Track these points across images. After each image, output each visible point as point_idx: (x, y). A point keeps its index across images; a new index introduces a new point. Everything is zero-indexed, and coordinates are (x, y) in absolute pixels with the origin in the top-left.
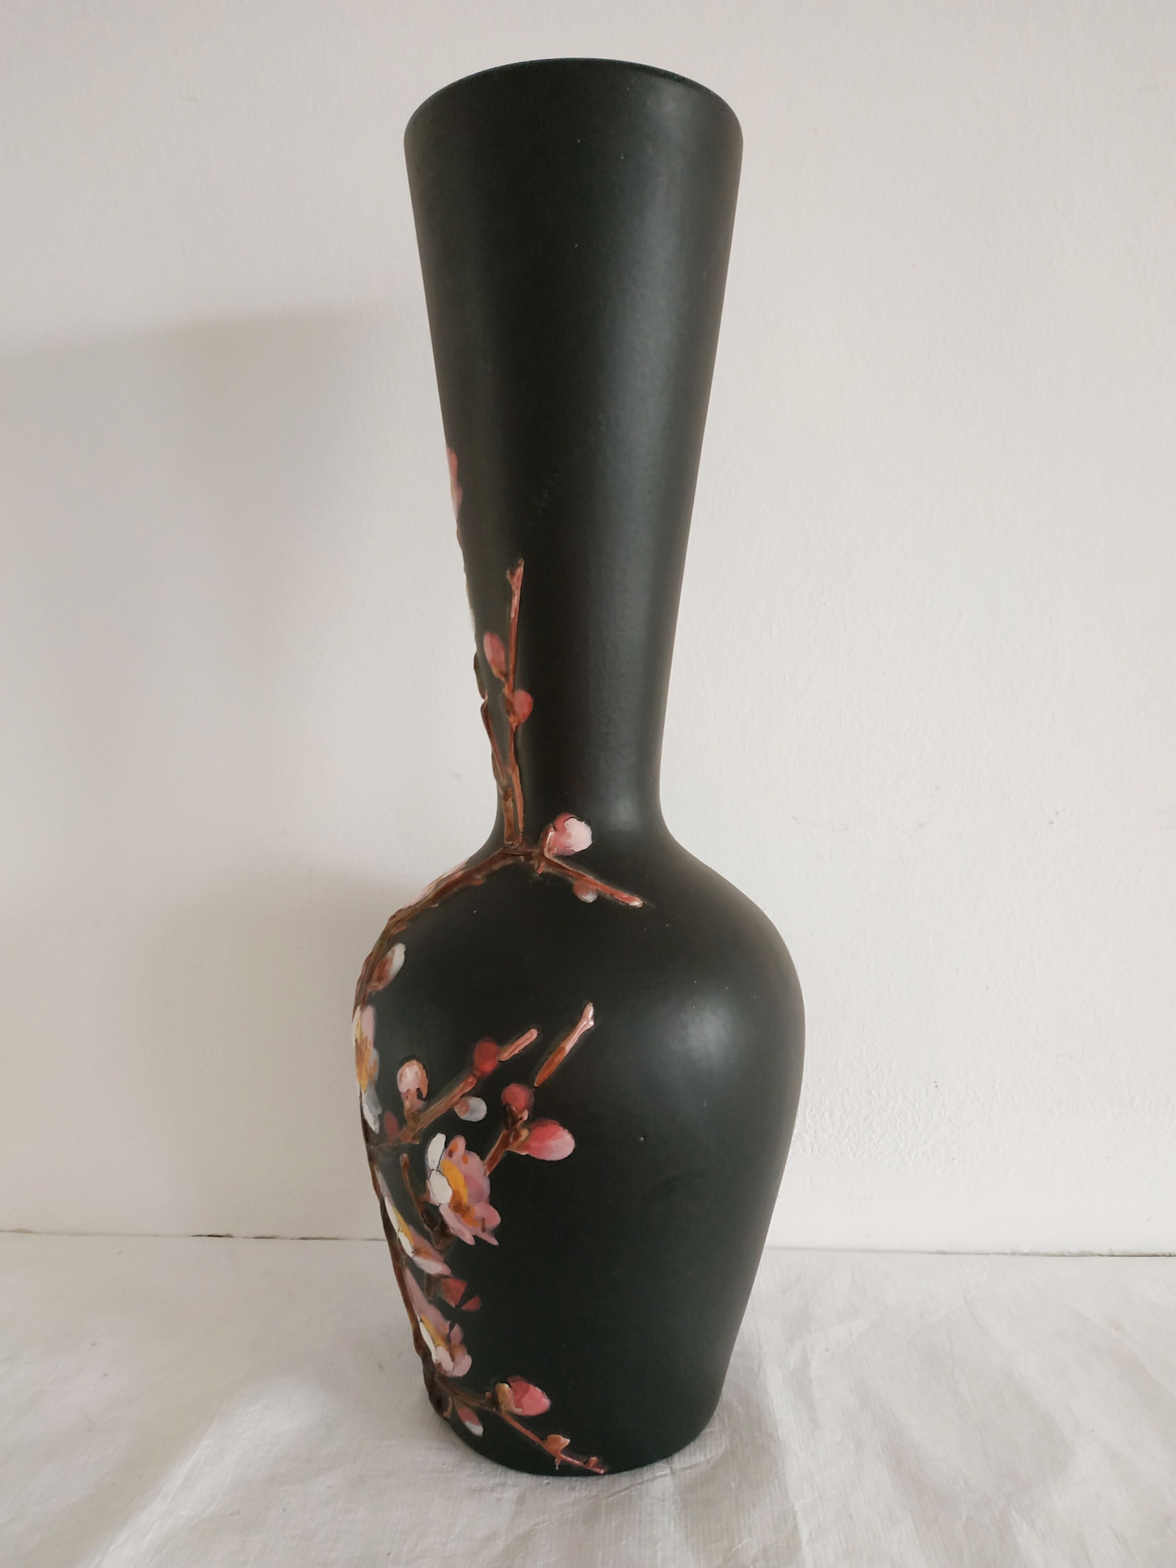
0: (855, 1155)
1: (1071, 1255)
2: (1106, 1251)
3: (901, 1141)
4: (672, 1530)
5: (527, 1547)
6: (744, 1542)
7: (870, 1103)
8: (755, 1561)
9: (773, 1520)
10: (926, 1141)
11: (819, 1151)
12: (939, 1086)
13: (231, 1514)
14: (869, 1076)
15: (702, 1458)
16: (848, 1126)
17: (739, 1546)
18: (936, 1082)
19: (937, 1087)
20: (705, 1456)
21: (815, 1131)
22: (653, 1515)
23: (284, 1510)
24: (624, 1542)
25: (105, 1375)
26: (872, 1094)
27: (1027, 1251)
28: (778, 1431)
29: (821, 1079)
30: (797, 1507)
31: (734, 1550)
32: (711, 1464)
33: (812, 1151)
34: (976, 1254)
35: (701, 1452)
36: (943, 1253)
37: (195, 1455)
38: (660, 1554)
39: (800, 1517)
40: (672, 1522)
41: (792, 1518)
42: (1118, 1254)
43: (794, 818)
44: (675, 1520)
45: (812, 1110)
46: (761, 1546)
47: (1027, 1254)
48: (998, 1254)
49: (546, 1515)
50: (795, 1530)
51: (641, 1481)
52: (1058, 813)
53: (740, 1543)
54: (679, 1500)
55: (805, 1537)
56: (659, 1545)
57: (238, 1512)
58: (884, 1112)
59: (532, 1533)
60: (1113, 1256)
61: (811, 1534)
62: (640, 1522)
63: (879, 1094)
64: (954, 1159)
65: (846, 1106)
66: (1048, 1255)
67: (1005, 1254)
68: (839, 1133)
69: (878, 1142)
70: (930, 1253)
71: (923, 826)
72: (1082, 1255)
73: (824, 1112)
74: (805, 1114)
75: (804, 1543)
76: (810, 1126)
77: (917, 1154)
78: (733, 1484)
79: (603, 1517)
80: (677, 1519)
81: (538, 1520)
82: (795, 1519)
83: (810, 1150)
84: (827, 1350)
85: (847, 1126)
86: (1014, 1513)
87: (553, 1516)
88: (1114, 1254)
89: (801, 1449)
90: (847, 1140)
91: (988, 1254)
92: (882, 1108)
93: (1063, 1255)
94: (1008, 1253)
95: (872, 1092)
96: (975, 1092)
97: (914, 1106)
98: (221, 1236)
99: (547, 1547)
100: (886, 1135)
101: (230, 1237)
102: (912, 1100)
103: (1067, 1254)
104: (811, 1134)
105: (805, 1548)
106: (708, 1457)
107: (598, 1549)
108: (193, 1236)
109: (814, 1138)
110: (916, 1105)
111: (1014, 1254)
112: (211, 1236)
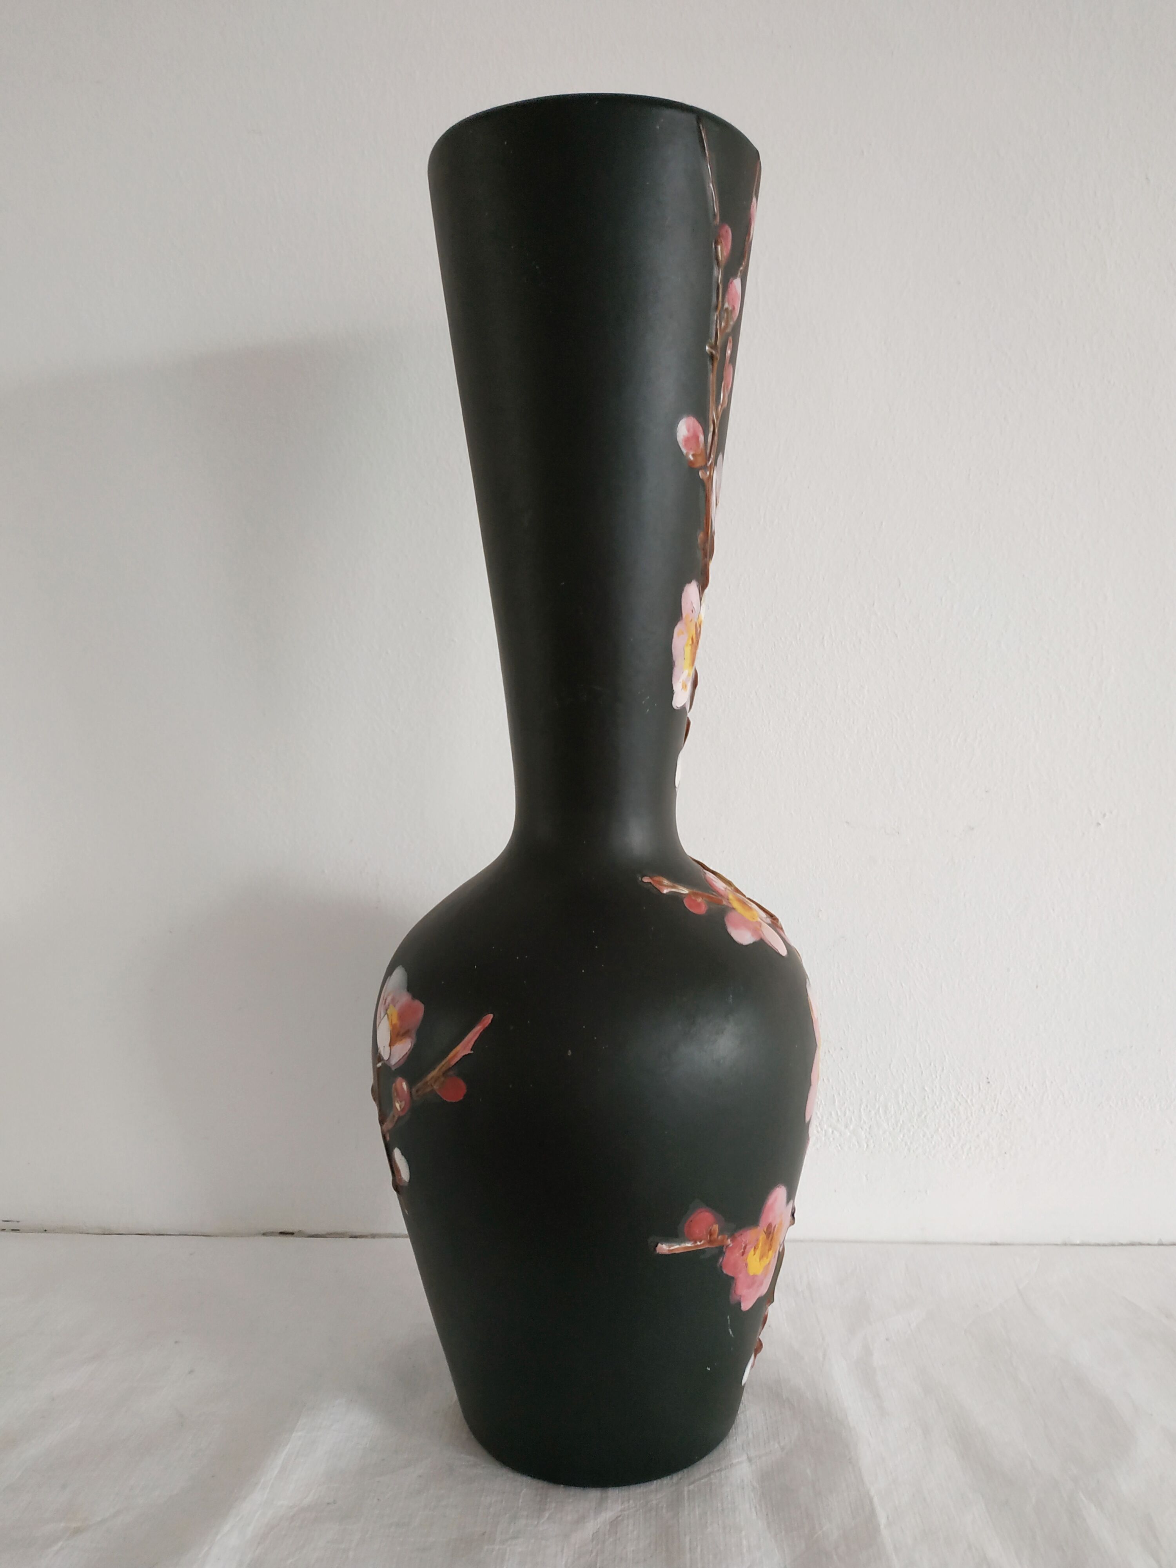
0: (909, 1150)
1: (1122, 1245)
3: (954, 1136)
4: (753, 1517)
5: (617, 1533)
6: (824, 1529)
7: (924, 1099)
8: (837, 1546)
9: (851, 1505)
10: (978, 1136)
11: (874, 1147)
12: (991, 1082)
13: (328, 1504)
14: (922, 1073)
15: (777, 1446)
16: (903, 1121)
17: (820, 1532)
18: (988, 1078)
19: (989, 1082)
20: (779, 1443)
21: (870, 1128)
22: (734, 1503)
23: (379, 1499)
24: (709, 1530)
26: (926, 1090)
27: (1078, 1242)
29: (875, 1076)
30: (873, 1492)
31: (816, 1535)
33: (868, 1145)
34: (1028, 1245)
36: (996, 1244)
37: (288, 1446)
38: (745, 1542)
39: (876, 1502)
40: (753, 1510)
41: (869, 1503)
42: (1167, 1244)
43: (847, 823)
44: (756, 1507)
45: (867, 1106)
46: (841, 1532)
47: (1078, 1245)
48: (1048, 1244)
49: (631, 1502)
50: (873, 1513)
51: (719, 1468)
52: (1104, 815)
53: (821, 1529)
54: (758, 1487)
55: (882, 1520)
56: (743, 1533)
57: (335, 1502)
58: (937, 1107)
59: (620, 1518)
60: (1163, 1245)
61: (888, 1518)
62: (723, 1510)
63: (933, 1091)
64: (1005, 1153)
65: (901, 1102)
66: (1099, 1245)
67: (1057, 1245)
68: (894, 1129)
69: (932, 1137)
70: (983, 1244)
71: (973, 828)
72: (1132, 1244)
73: (879, 1108)
74: (860, 1111)
75: (882, 1527)
76: (865, 1123)
77: (970, 1148)
78: (808, 1471)
79: (687, 1504)
80: (758, 1506)
81: (623, 1507)
82: (871, 1503)
83: (865, 1146)
84: (887, 1340)
85: (901, 1122)
86: (1082, 1496)
87: (638, 1503)
88: (1164, 1243)
89: (871, 1436)
90: (901, 1136)
91: (1040, 1245)
92: (936, 1104)
93: (1113, 1245)
94: (1059, 1243)
95: (926, 1088)
96: (1026, 1088)
97: (967, 1101)
98: (292, 1234)
99: (635, 1533)
100: (940, 1130)
101: (301, 1234)
102: (964, 1096)
103: (1116, 1244)
104: (866, 1129)
105: (885, 1532)
106: (782, 1444)
107: (685, 1535)
108: (264, 1234)
109: (869, 1133)
110: (969, 1101)
111: (1065, 1244)
112: (282, 1233)
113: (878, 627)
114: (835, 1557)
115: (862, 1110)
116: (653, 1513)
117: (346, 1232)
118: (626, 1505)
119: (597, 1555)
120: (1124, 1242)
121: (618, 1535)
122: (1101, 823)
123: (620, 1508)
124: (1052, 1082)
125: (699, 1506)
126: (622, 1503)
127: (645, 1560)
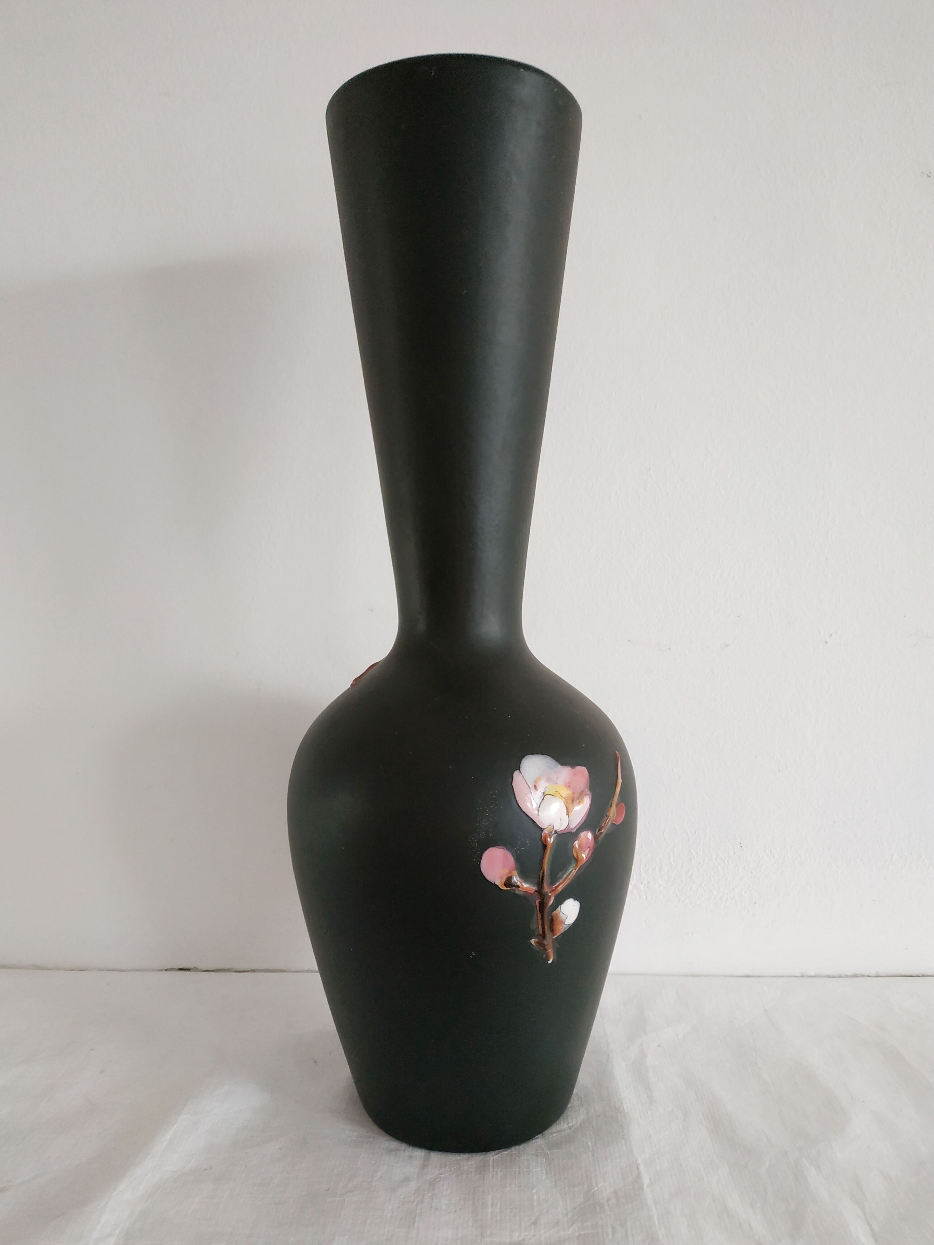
0: (679, 900)
1: (847, 976)
2: (873, 973)
3: (714, 890)
4: (544, 1178)
5: (434, 1190)
6: (599, 1186)
7: (691, 860)
8: (609, 1200)
9: (622, 1169)
10: (733, 889)
11: (652, 898)
12: (743, 847)
13: (206, 1169)
14: (689, 839)
15: (566, 1126)
17: (596, 1188)
18: (741, 844)
19: (741, 847)
20: (568, 1124)
22: (529, 1167)
23: (246, 1166)
24: (507, 1189)
25: (102, 1072)
26: (692, 853)
27: (813, 974)
28: (623, 1106)
30: (639, 1160)
31: (593, 1191)
32: (572, 1129)
33: (646, 897)
34: (773, 977)
35: (564, 1122)
36: (748, 976)
37: (175, 1126)
38: (535, 1197)
39: (642, 1168)
40: (544, 1171)
41: (636, 1168)
42: (883, 975)
44: (546, 1170)
45: (645, 865)
46: (613, 1189)
47: (813, 977)
48: (789, 976)
49: (447, 1168)
50: (639, 1177)
52: (831, 635)
53: (597, 1186)
55: (646, 1181)
56: (535, 1191)
57: (211, 1168)
58: (701, 867)
59: (437, 1180)
60: (878, 977)
61: (650, 1179)
62: (519, 1173)
63: (697, 853)
64: (755, 903)
65: (672, 863)
66: (829, 977)
67: (796, 977)
68: (667, 884)
69: (697, 890)
70: (739, 977)
71: (728, 646)
72: (855, 976)
74: (640, 869)
75: (645, 1186)
76: (644, 879)
77: (727, 899)
78: (590, 1143)
79: (491, 1170)
81: (440, 1171)
82: (638, 1168)
83: (645, 897)
84: (659, 1046)
85: (673, 878)
86: (805, 1161)
88: (880, 975)
89: (641, 1118)
90: (673, 889)
91: (783, 977)
92: (700, 864)
93: (840, 977)
94: (798, 975)
95: (692, 851)
96: (771, 851)
97: (724, 862)
98: (188, 970)
99: (449, 1191)
100: (703, 885)
101: (195, 969)
102: (723, 858)
103: (843, 976)
104: (645, 884)
105: (647, 1190)
106: (570, 1125)
107: (488, 1194)
108: (166, 970)
109: (648, 887)
110: (726, 861)
111: (803, 976)
112: (181, 969)
113: (653, 487)
114: (607, 1207)
115: (642, 870)
116: (465, 1176)
117: (232, 968)
118: (443, 1170)
119: (417, 1205)
120: (849, 974)
121: (435, 1191)
122: (828, 642)
123: (437, 1172)
124: (791, 847)
125: (501, 1171)
126: (440, 1169)
127: (455, 1211)
